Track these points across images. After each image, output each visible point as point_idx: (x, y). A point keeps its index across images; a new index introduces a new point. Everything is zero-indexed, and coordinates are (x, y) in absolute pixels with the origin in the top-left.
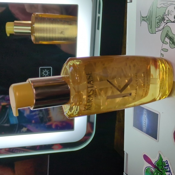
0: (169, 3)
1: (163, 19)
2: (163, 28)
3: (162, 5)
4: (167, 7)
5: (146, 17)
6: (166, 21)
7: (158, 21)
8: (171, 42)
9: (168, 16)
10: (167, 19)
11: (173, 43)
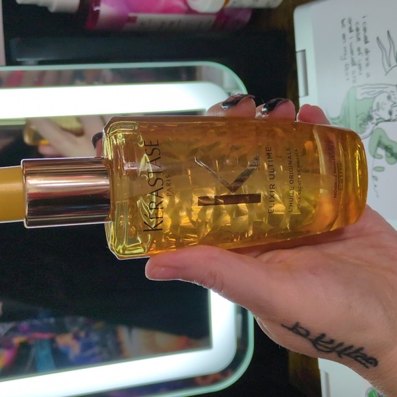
0: (377, 90)
1: (370, 118)
2: (372, 133)
3: (366, 96)
4: (375, 97)
5: (339, 117)
6: (375, 121)
7: (361, 122)
8: (389, 155)
9: (378, 113)
10: (375, 117)
11: (393, 155)
